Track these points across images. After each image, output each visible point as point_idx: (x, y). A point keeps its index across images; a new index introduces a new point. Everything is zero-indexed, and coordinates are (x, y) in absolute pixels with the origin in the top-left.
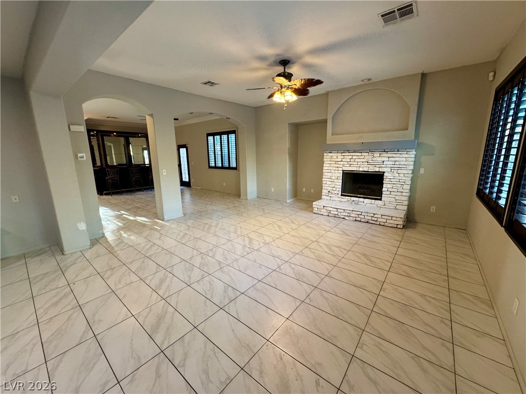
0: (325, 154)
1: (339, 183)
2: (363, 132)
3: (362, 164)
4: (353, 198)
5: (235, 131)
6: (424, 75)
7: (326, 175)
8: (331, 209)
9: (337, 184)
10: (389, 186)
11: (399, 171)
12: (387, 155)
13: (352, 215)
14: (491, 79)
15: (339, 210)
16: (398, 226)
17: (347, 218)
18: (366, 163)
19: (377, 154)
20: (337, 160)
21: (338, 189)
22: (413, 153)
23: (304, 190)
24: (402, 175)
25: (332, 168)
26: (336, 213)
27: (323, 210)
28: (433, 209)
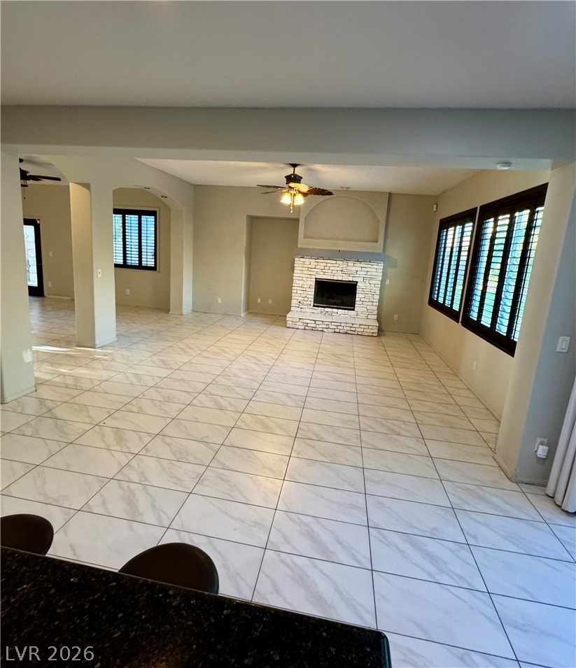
0: (296, 259)
1: (311, 293)
2: (337, 239)
3: (336, 272)
4: (326, 309)
5: (156, 212)
6: (390, 194)
7: (297, 283)
8: (308, 321)
9: (309, 293)
10: (361, 296)
11: (371, 282)
12: (361, 265)
13: (331, 327)
14: (435, 210)
15: (317, 322)
16: (374, 335)
17: (325, 330)
18: (341, 272)
19: (351, 264)
20: (310, 266)
21: (310, 299)
22: (381, 266)
23: (259, 300)
24: (373, 285)
25: (303, 275)
26: (314, 325)
27: (298, 324)
28: (396, 316)
